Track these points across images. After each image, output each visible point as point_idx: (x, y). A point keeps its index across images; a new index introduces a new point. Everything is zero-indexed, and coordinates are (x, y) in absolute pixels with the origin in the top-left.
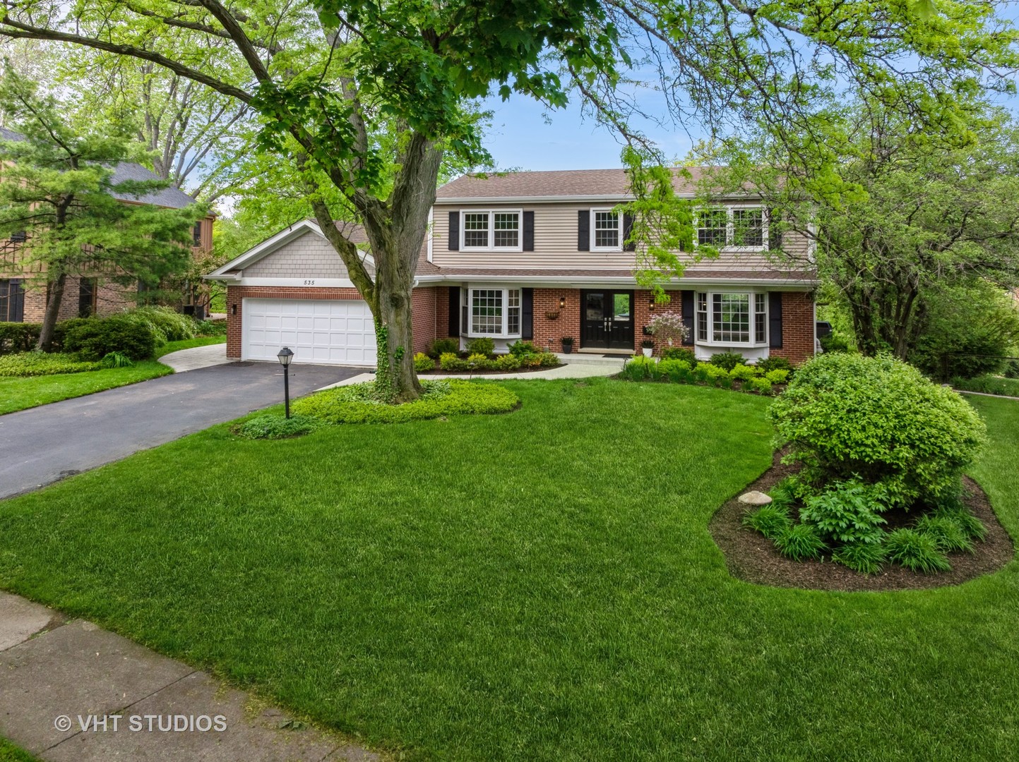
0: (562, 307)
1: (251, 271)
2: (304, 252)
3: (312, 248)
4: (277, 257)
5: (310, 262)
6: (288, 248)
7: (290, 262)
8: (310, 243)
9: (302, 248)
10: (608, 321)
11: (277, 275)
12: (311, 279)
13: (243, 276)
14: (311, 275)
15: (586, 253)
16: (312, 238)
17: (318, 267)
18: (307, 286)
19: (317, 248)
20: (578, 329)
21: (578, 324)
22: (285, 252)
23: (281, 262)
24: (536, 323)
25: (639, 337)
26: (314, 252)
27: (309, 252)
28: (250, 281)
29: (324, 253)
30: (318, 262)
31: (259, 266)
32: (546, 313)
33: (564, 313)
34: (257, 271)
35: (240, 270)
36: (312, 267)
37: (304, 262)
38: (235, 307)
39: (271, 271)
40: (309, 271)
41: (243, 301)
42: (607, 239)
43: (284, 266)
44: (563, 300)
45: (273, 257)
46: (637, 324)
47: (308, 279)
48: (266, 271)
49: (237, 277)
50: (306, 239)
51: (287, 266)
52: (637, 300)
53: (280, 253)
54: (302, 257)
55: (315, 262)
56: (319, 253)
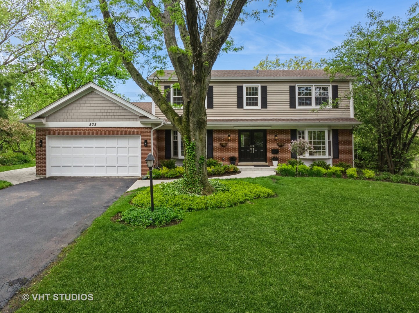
0: (229, 140)
1: (52, 117)
2: (89, 105)
3: (94, 102)
4: (70, 108)
5: (92, 111)
6: (78, 102)
7: (79, 111)
8: (93, 99)
9: (88, 102)
10: (252, 147)
11: (70, 120)
12: (94, 123)
13: (47, 121)
14: (94, 120)
15: (242, 110)
16: (94, 96)
17: (98, 114)
18: (91, 126)
19: (98, 102)
20: (237, 152)
21: (237, 150)
22: (75, 105)
23: (73, 111)
24: (215, 149)
25: (269, 155)
26: (96, 105)
27: (92, 105)
28: (52, 124)
29: (102, 105)
30: (99, 111)
31: (58, 114)
32: (220, 143)
33: (230, 144)
34: (56, 117)
35: (44, 117)
36: (95, 114)
37: (89, 111)
38: (41, 141)
39: (66, 117)
40: (93, 117)
41: (47, 138)
42: (252, 102)
43: (75, 114)
44: (229, 136)
45: (67, 108)
46: (268, 148)
47: (92, 122)
48: (62, 117)
49: (43, 121)
50: (90, 96)
51: (78, 114)
52: (268, 135)
53: (72, 105)
54: (88, 108)
55: (96, 111)
56: (99, 105)
